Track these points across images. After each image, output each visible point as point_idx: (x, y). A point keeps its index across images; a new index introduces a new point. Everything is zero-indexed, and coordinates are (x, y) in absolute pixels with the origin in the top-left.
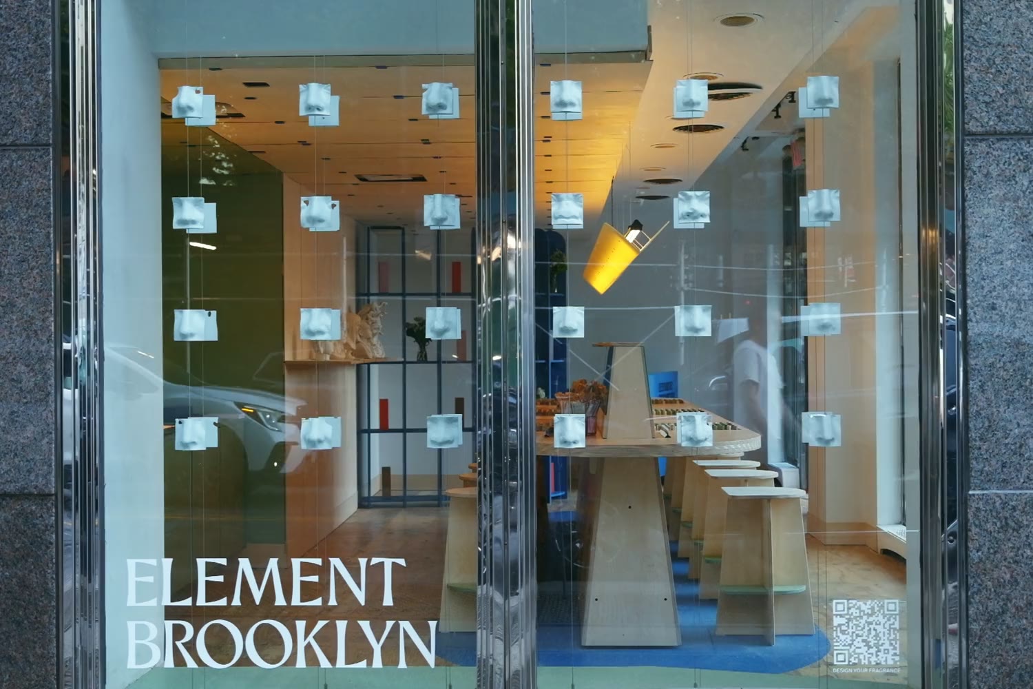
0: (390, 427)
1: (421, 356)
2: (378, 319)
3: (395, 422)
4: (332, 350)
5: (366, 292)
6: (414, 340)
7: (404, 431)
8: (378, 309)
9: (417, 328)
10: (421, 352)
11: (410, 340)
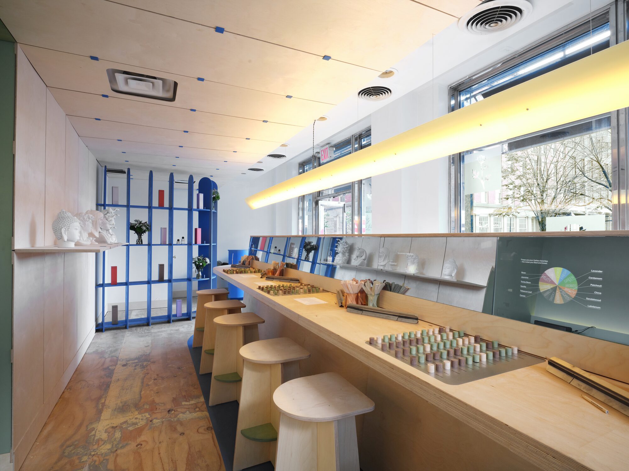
0: (118, 281)
1: (139, 241)
2: (113, 219)
3: (121, 278)
4: (78, 238)
5: (103, 203)
6: (135, 232)
7: (127, 284)
8: (113, 213)
9: (137, 226)
10: (139, 239)
11: (132, 232)
